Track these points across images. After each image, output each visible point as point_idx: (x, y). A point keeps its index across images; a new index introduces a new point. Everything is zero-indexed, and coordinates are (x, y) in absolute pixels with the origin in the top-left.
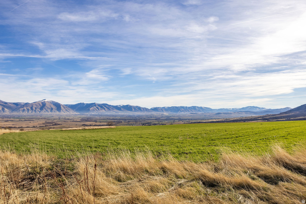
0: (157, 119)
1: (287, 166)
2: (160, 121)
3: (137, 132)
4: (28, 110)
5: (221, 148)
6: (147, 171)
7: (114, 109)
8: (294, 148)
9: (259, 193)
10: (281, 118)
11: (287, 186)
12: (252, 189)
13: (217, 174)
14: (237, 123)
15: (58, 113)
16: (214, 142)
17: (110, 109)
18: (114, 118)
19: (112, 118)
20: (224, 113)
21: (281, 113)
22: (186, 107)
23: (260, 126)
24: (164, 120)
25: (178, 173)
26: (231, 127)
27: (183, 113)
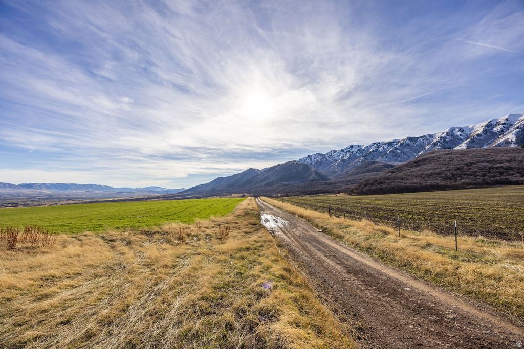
0: (31, 198)
2: (36, 201)
20: (127, 192)
22: (80, 185)
24: (43, 199)
27: (74, 191)
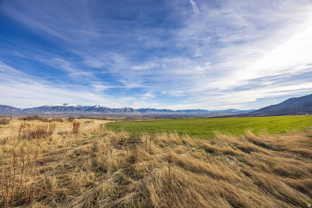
0: (180, 116)
1: (255, 143)
3: (169, 122)
4: (119, 112)
5: (215, 132)
6: (175, 143)
7: (157, 111)
8: (259, 133)
9: (239, 158)
10: (249, 115)
11: (256, 154)
12: (234, 155)
13: (213, 146)
14: (223, 118)
15: (132, 113)
16: (210, 128)
18: (158, 115)
19: (157, 115)
21: (249, 113)
22: (194, 110)
23: (237, 120)
24: (183, 116)
25: (192, 144)
26: (220, 120)
27: (193, 113)
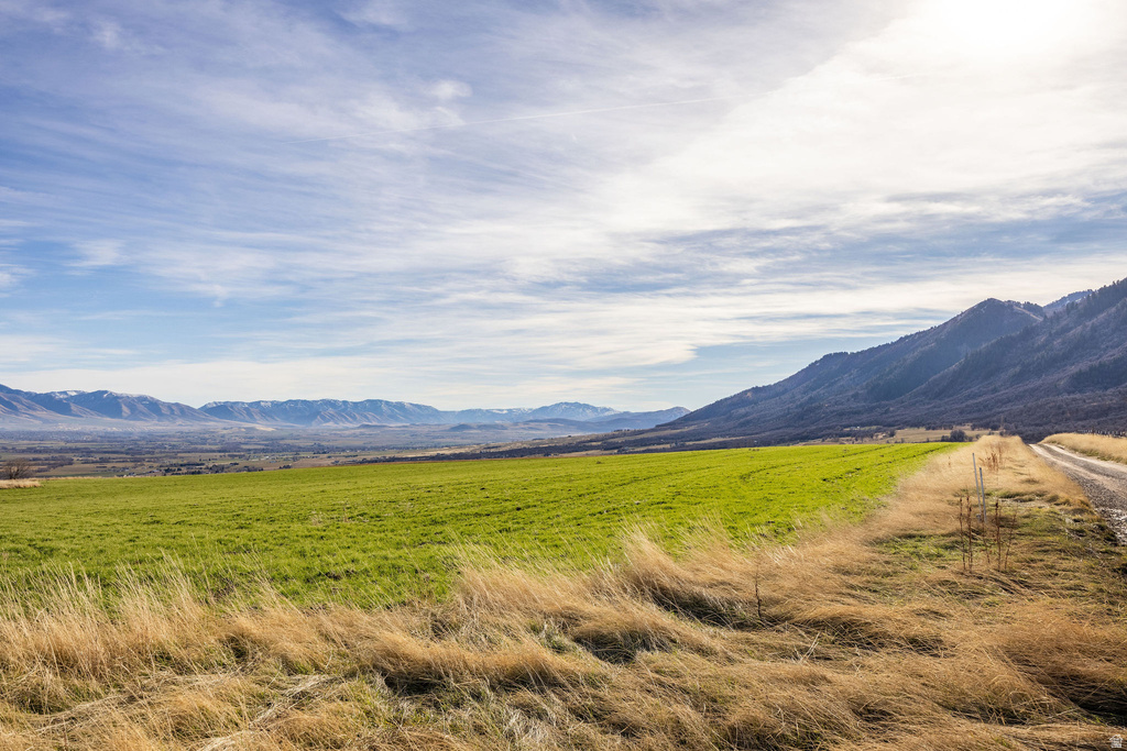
0: (229, 449)
1: (666, 598)
2: (240, 457)
3: (139, 502)
5: (460, 551)
6: (166, 659)
7: (35, 410)
8: (689, 540)
9: (574, 698)
10: (659, 441)
11: (660, 663)
12: (554, 684)
13: (437, 646)
14: (524, 462)
16: (439, 528)
17: (14, 409)
18: (36, 444)
19: (24, 444)
20: (480, 427)
21: (659, 428)
22: (345, 402)
23: (595, 469)
24: (256, 451)
25: (296, 651)
26: (500, 475)
27: (331, 424)
